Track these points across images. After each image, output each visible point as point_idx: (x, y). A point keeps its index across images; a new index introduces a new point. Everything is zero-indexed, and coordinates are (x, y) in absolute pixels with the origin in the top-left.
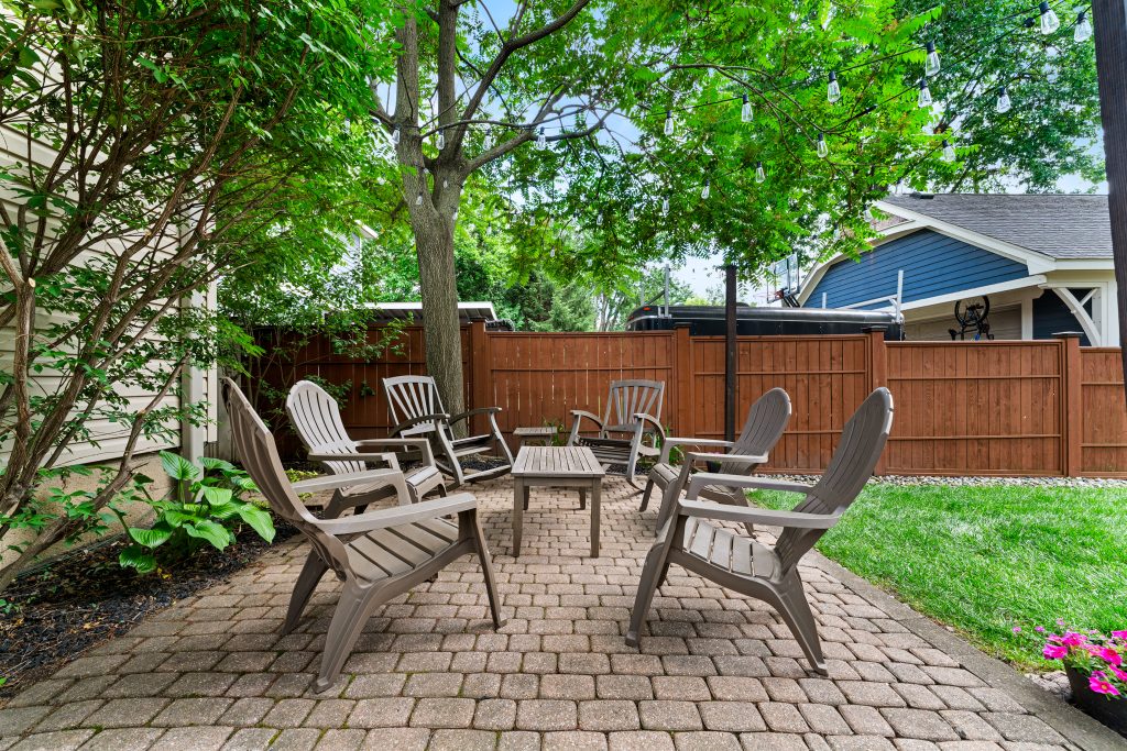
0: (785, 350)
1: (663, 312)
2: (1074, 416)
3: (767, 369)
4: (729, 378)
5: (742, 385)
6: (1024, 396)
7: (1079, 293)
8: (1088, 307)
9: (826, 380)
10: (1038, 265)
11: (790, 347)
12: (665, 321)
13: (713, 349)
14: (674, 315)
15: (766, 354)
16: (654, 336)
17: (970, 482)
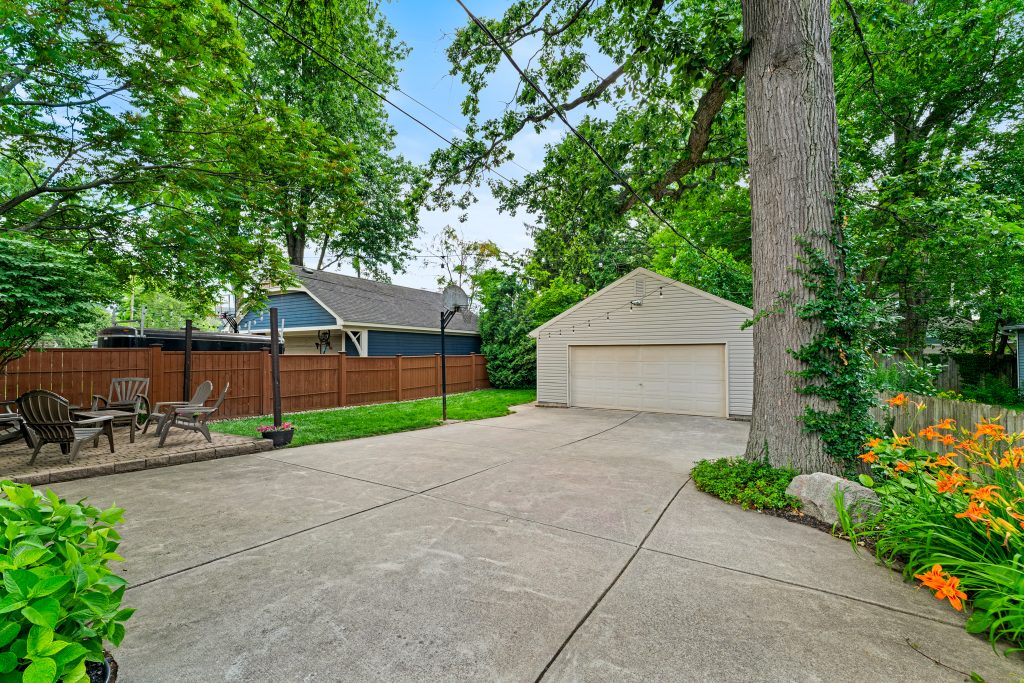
0: (219, 359)
1: (139, 333)
2: (344, 383)
3: (209, 368)
4: (186, 374)
5: (194, 377)
6: (326, 376)
7: (355, 334)
8: (358, 339)
9: (241, 373)
10: (340, 323)
11: (222, 357)
12: (141, 339)
13: (176, 358)
14: (147, 335)
15: (208, 360)
16: (136, 351)
17: (303, 413)
